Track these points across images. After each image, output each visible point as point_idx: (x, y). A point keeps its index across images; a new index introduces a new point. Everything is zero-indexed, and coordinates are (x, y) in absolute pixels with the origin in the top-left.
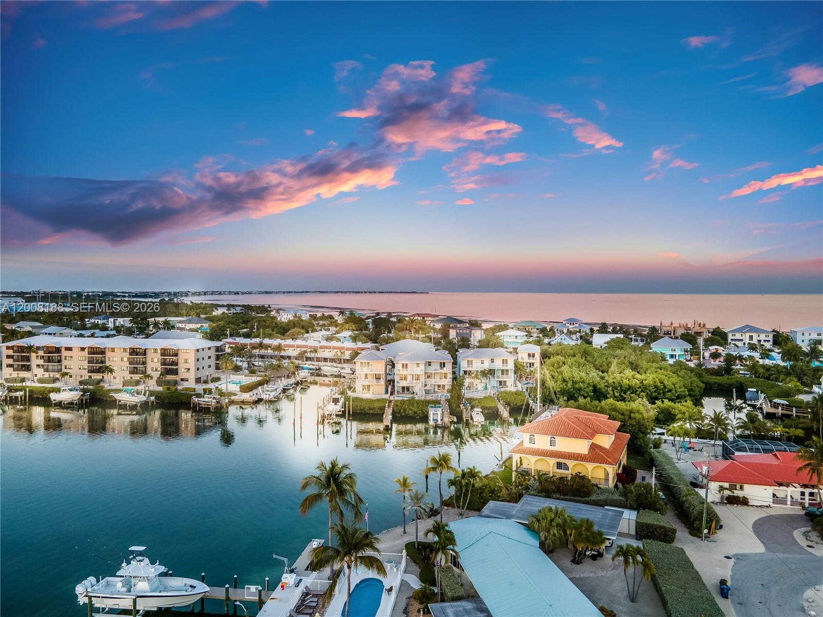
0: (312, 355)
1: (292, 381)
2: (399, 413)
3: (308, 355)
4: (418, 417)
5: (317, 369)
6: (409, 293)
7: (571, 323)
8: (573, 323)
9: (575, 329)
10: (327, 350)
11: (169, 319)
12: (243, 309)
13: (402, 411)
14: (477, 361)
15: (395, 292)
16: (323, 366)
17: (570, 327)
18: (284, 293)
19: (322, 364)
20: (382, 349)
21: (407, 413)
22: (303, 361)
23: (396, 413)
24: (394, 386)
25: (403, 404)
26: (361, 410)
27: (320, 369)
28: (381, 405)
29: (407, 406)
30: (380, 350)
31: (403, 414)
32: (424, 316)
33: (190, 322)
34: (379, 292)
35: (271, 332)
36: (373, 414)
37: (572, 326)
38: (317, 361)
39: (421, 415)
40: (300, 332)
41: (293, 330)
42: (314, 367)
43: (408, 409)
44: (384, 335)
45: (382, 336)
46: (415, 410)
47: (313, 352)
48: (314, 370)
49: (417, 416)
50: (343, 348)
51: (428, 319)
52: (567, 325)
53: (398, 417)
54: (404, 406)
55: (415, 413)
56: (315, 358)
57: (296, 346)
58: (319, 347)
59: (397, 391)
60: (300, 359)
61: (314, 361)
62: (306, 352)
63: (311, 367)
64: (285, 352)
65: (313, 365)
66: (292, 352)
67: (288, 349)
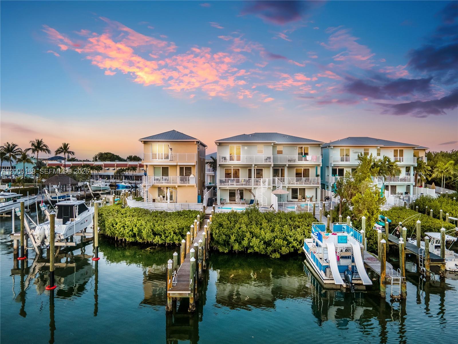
1: (79, 192)
2: (226, 243)
4: (278, 256)
5: (133, 187)
13: (233, 238)
14: (355, 151)
21: (245, 243)
22: (122, 179)
23: (218, 243)
25: (236, 222)
26: (134, 236)
27: (136, 187)
28: (183, 223)
29: (244, 228)
31: (236, 247)
36: (162, 246)
38: (136, 180)
39: (285, 250)
42: (129, 185)
43: (248, 235)
46: (268, 236)
47: (131, 169)
48: (129, 188)
49: (274, 251)
53: (223, 253)
54: (237, 226)
55: (268, 244)
56: (133, 176)
57: (115, 165)
58: (138, 165)
59: (221, 199)
60: (117, 179)
61: (133, 180)
62: (123, 170)
63: (126, 185)
64: (105, 172)
65: (130, 183)
66: (111, 172)
67: (109, 169)
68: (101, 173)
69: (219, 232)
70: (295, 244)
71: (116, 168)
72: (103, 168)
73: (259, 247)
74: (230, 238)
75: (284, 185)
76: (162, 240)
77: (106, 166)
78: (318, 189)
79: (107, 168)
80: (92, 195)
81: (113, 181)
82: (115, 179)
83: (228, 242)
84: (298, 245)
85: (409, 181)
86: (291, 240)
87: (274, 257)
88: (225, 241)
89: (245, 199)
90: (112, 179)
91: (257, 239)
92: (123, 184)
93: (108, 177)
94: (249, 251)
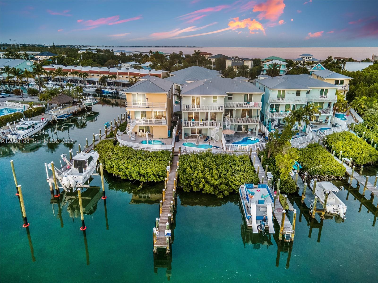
0: (112, 80)
1: (76, 108)
3: (109, 80)
4: (222, 196)
5: (115, 93)
6: (192, 47)
7: (307, 57)
8: (308, 57)
9: (309, 61)
10: (125, 76)
11: (27, 52)
12: (96, 51)
13: (193, 182)
14: (290, 92)
15: (185, 47)
16: (120, 91)
17: (306, 60)
18: (130, 47)
19: (120, 88)
20: (171, 76)
21: (201, 186)
22: (105, 85)
24: (180, 128)
26: (126, 176)
27: (117, 93)
28: (159, 165)
29: (200, 174)
30: (170, 76)
31: (195, 189)
32: (203, 54)
33: (42, 55)
34: (177, 47)
35: (92, 62)
36: (146, 183)
37: (307, 59)
38: (116, 86)
39: (227, 193)
40: (114, 62)
41: (110, 61)
42: (112, 91)
44: (176, 65)
45: (174, 66)
47: (112, 78)
48: (112, 93)
49: (220, 192)
50: (138, 74)
51: (205, 56)
52: (303, 58)
53: (186, 192)
56: (114, 83)
57: (99, 72)
58: (118, 73)
59: (185, 134)
60: (102, 84)
61: (114, 86)
62: (106, 77)
63: (110, 91)
64: (91, 77)
65: (112, 89)
66: (97, 78)
67: (94, 75)
68: (88, 78)
69: (184, 177)
70: (234, 187)
71: (99, 74)
72: (89, 74)
73: (209, 191)
74: (191, 182)
75: (232, 124)
76: (145, 180)
77: (91, 72)
78: (257, 126)
79: (93, 75)
80: (86, 109)
81: (98, 86)
82: (100, 84)
83: (190, 184)
84: (235, 188)
85: (329, 113)
86: (231, 184)
87: (219, 197)
88: (187, 184)
89: (203, 134)
90: (97, 84)
91: (209, 186)
92: (107, 90)
93: (94, 82)
94: (203, 192)
